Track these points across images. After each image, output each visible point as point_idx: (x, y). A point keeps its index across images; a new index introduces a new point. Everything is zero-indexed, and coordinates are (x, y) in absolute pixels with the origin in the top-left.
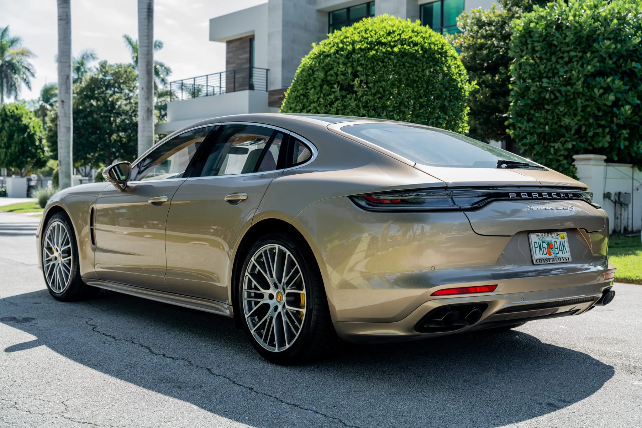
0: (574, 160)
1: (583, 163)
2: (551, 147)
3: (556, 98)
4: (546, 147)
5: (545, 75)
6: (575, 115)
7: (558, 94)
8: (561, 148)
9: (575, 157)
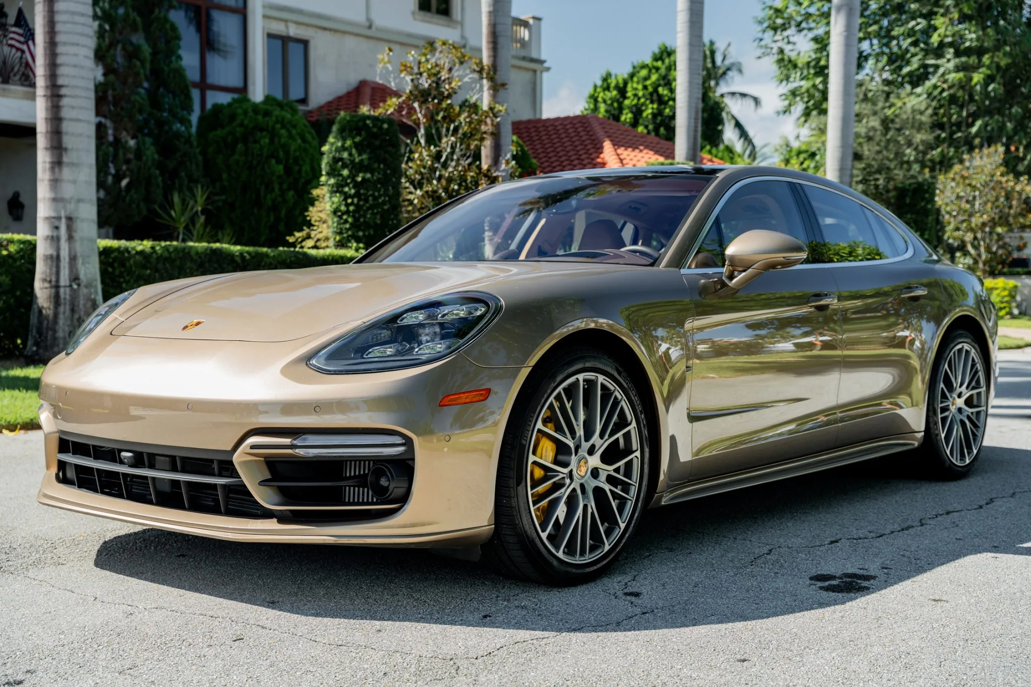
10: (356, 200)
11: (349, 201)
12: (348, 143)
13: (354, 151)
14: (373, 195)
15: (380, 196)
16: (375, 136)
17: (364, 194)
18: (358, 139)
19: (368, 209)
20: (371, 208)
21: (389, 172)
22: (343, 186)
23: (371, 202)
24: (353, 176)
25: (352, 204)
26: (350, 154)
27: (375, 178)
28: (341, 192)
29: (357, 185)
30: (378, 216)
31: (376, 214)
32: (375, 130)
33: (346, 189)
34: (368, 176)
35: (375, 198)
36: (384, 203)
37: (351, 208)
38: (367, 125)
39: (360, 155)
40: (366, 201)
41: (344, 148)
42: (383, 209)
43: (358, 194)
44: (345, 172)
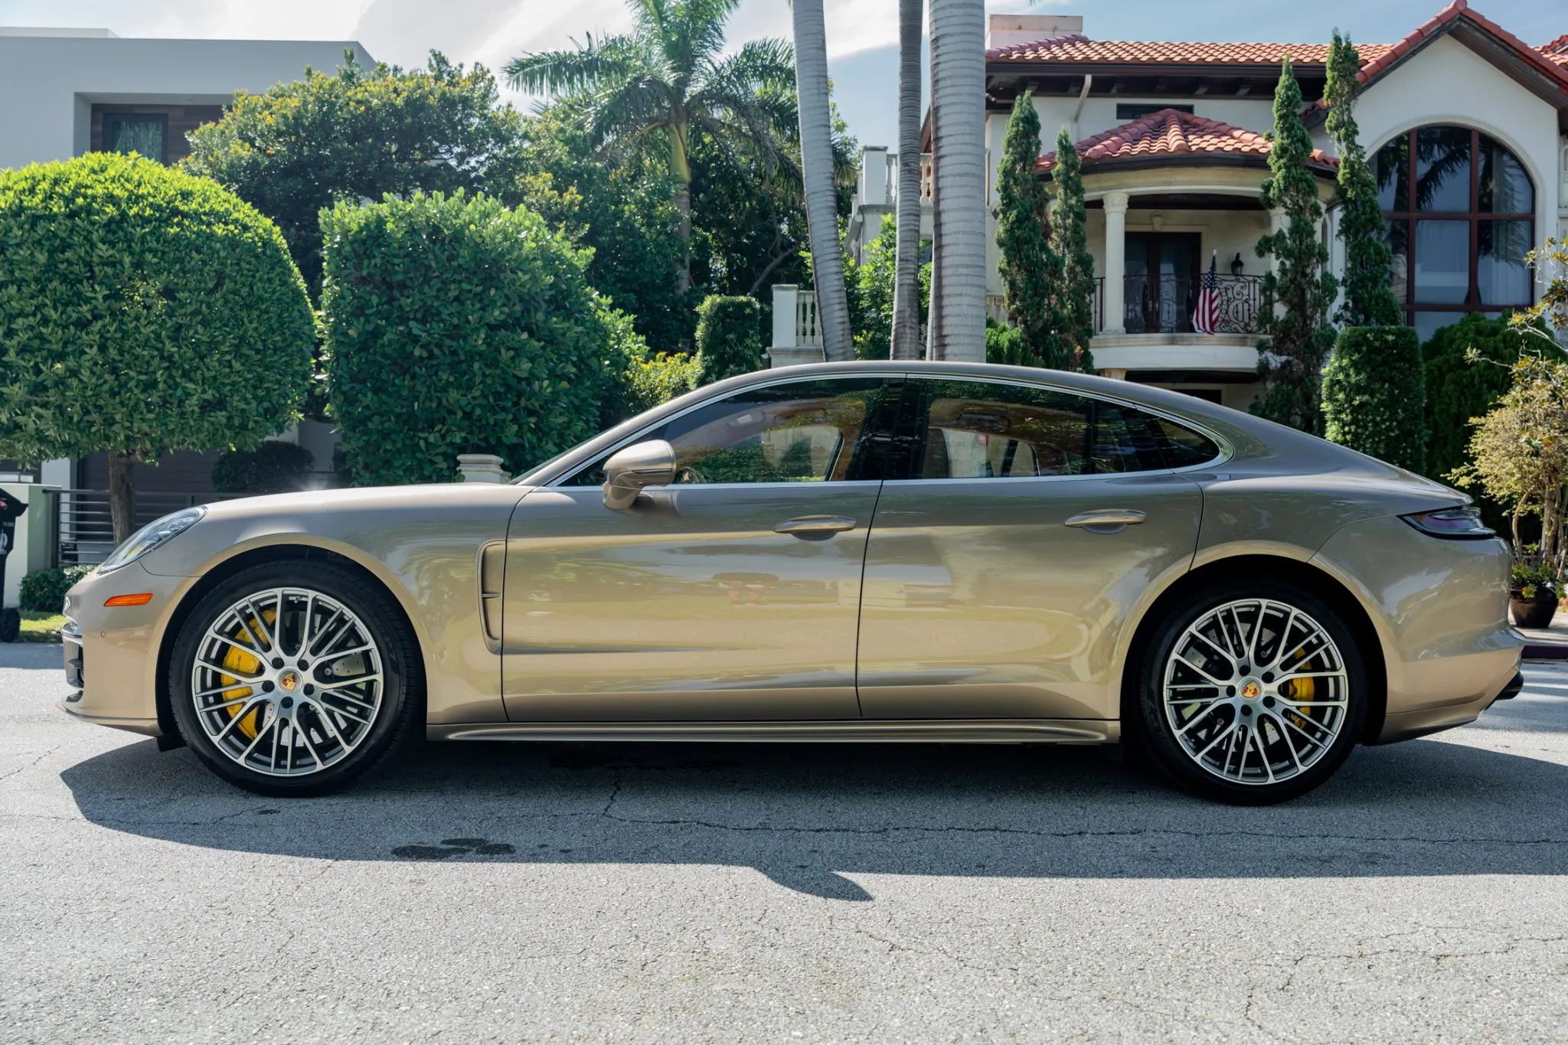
0: (458, 463)
1: (478, 467)
2: (420, 438)
3: (431, 356)
4: (412, 438)
5: (412, 317)
6: (469, 388)
7: (436, 351)
8: (440, 442)
9: (460, 457)
10: (1353, 428)
11: (1347, 429)
12: (1345, 362)
13: (1352, 371)
14: (1373, 421)
15: (1383, 421)
16: (1378, 351)
17: (1362, 420)
18: (1356, 357)
19: (1368, 437)
20: (1372, 435)
21: (1396, 392)
22: (1340, 412)
23: (1371, 429)
24: (1349, 399)
25: (1349, 432)
26: (1347, 376)
27: (1376, 400)
28: (1339, 420)
29: (1355, 410)
30: (1382, 445)
31: (1379, 442)
32: (1377, 344)
33: (1343, 416)
34: (1366, 398)
35: (1376, 424)
36: (1390, 429)
37: (1348, 437)
38: (1368, 339)
39: (1358, 374)
40: (1366, 427)
41: (1341, 369)
42: (1389, 437)
43: (1355, 421)
44: (1341, 396)
